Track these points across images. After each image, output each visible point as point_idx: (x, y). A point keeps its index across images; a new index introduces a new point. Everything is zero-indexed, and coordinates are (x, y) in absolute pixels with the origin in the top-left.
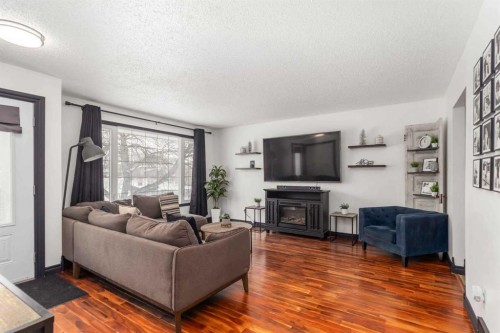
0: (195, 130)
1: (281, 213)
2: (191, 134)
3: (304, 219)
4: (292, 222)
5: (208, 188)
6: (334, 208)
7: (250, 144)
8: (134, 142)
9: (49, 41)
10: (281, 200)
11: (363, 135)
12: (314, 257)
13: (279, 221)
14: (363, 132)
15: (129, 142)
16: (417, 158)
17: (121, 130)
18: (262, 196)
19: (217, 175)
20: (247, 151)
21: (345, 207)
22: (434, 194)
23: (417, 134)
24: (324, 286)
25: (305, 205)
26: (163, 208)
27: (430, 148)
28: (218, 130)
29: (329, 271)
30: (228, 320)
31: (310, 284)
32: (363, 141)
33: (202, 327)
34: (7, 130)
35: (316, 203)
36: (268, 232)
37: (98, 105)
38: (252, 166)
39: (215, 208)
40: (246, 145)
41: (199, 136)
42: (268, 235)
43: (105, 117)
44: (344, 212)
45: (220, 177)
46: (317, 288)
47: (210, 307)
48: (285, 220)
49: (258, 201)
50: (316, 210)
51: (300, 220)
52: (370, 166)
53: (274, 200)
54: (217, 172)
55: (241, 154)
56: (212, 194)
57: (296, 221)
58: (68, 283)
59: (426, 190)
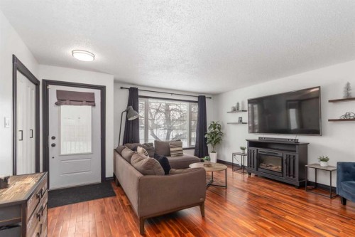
0: (199, 97)
1: (260, 160)
2: (196, 99)
3: (280, 167)
4: (269, 168)
5: (207, 137)
6: (313, 160)
7: (238, 104)
8: (174, 107)
9: (97, 57)
10: (260, 149)
11: (348, 88)
12: (280, 202)
13: (258, 167)
14: (348, 84)
15: (171, 107)
17: (150, 100)
18: (245, 145)
19: (215, 128)
20: (236, 110)
21: (325, 160)
24: (272, 229)
25: (280, 154)
26: (171, 149)
28: (216, 96)
29: (287, 217)
30: (177, 233)
31: (261, 224)
32: (348, 94)
33: (159, 232)
34: (89, 105)
35: (292, 154)
36: (250, 174)
37: (136, 87)
38: (241, 121)
39: (213, 152)
40: (235, 105)
41: (202, 100)
42: (249, 177)
43: (140, 93)
44: (323, 164)
45: (217, 130)
46: (265, 228)
47: (171, 221)
48: (263, 166)
49: (243, 149)
50: (292, 160)
51: (276, 167)
53: (254, 149)
54: (214, 126)
55: (231, 112)
56: (211, 142)
57: (274, 168)
58: (111, 188)
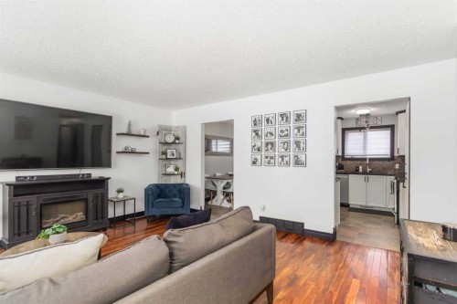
10: (44, 197)
11: (129, 125)
14: (130, 122)
16: (164, 148)
21: (121, 191)
22: (176, 173)
23: (164, 132)
25: (84, 196)
27: (174, 143)
32: (129, 130)
52: (133, 152)
53: (30, 198)
59: (171, 170)
